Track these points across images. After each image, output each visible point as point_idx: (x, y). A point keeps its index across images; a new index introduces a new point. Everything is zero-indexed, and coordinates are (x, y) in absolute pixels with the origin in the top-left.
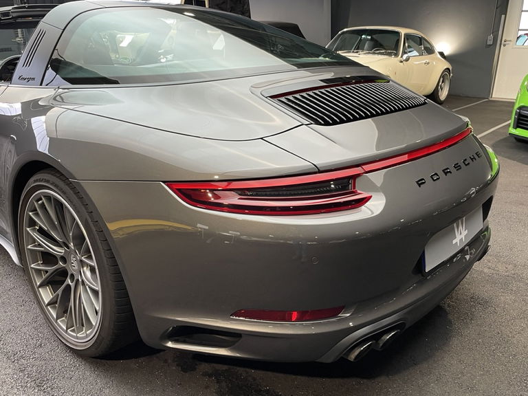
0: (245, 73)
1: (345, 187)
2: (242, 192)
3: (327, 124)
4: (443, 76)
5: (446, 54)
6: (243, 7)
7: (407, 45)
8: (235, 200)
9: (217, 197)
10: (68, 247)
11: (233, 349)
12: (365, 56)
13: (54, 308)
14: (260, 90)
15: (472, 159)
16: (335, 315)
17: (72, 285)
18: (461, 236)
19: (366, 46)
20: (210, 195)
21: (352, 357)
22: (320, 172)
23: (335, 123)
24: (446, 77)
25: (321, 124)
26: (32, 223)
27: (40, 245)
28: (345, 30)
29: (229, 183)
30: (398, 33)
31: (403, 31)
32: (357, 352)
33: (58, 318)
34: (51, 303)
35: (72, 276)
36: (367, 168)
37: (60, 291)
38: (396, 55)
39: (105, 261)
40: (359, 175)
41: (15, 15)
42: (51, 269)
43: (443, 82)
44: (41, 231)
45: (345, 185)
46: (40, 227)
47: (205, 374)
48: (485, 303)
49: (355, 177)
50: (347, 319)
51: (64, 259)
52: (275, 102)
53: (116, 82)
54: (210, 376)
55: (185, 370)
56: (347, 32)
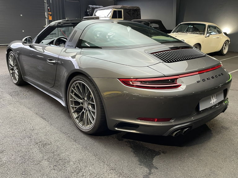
0: (143, 46)
1: (173, 82)
2: (141, 82)
3: (168, 62)
4: (225, 43)
5: (228, 33)
6: (138, 13)
7: (209, 30)
8: (139, 84)
9: (133, 83)
10: (84, 99)
11: (136, 131)
12: (190, 34)
13: (78, 120)
14: (147, 51)
15: (219, 75)
16: (169, 121)
17: (85, 112)
18: (214, 101)
19: (191, 30)
20: (131, 83)
21: (174, 134)
22: (165, 77)
23: (171, 62)
24: (227, 44)
25: (167, 62)
26: (72, 92)
27: (74, 99)
28: (182, 23)
29: (136, 79)
30: (205, 25)
31: (207, 24)
32: (175, 133)
33: (79, 123)
34: (77, 118)
35: (85, 109)
36: (181, 76)
37: (80, 114)
38: (204, 34)
39: (98, 103)
40: (178, 78)
41: (62, 23)
42: (78, 107)
43: (225, 46)
44: (76, 95)
45: (174, 81)
46: (75, 93)
47: (126, 142)
48: (226, 129)
49: (176, 79)
50: (172, 122)
51: (82, 103)
52: (152, 55)
53: (101, 48)
54: (127, 142)
55: (119, 140)
56: (182, 24)
